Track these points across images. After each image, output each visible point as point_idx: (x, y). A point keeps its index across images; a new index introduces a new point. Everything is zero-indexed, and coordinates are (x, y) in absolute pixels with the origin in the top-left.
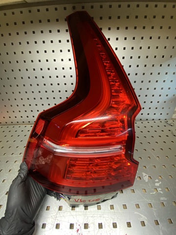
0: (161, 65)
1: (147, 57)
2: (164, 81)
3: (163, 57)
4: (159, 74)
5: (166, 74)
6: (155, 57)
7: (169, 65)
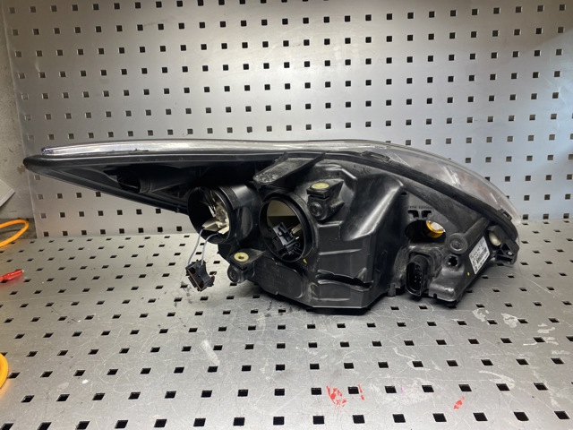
0: (537, 53)
1: (495, 33)
2: (555, 96)
3: (539, 31)
4: (535, 75)
5: (557, 74)
6: (517, 32)
7: (559, 52)
